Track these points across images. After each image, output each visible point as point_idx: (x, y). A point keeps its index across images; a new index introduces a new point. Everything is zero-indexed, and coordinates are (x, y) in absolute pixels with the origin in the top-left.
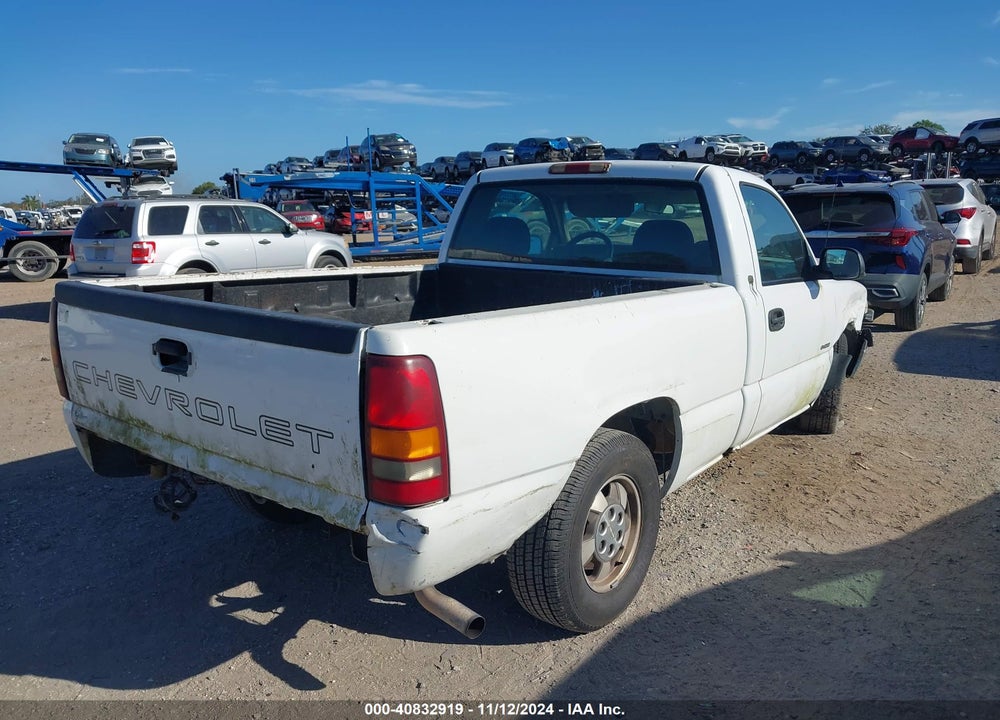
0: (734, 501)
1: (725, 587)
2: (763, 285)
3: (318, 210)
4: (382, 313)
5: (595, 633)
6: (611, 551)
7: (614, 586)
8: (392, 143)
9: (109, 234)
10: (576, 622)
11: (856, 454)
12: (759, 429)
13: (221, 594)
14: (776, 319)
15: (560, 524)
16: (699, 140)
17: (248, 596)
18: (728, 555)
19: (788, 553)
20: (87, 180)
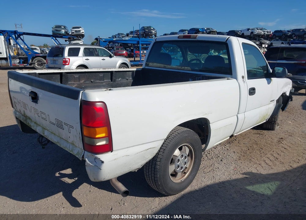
0: (234, 152)
1: (223, 183)
2: (248, 79)
3: (126, 50)
4: (122, 84)
5: (174, 196)
6: (182, 169)
7: (182, 181)
8: (149, 29)
9: (57, 56)
10: (166, 192)
11: (281, 138)
12: (244, 129)
13: (60, 172)
14: (252, 91)
15: (160, 160)
16: (248, 29)
17: (68, 173)
18: (227, 171)
19: (248, 172)
20: (56, 39)
